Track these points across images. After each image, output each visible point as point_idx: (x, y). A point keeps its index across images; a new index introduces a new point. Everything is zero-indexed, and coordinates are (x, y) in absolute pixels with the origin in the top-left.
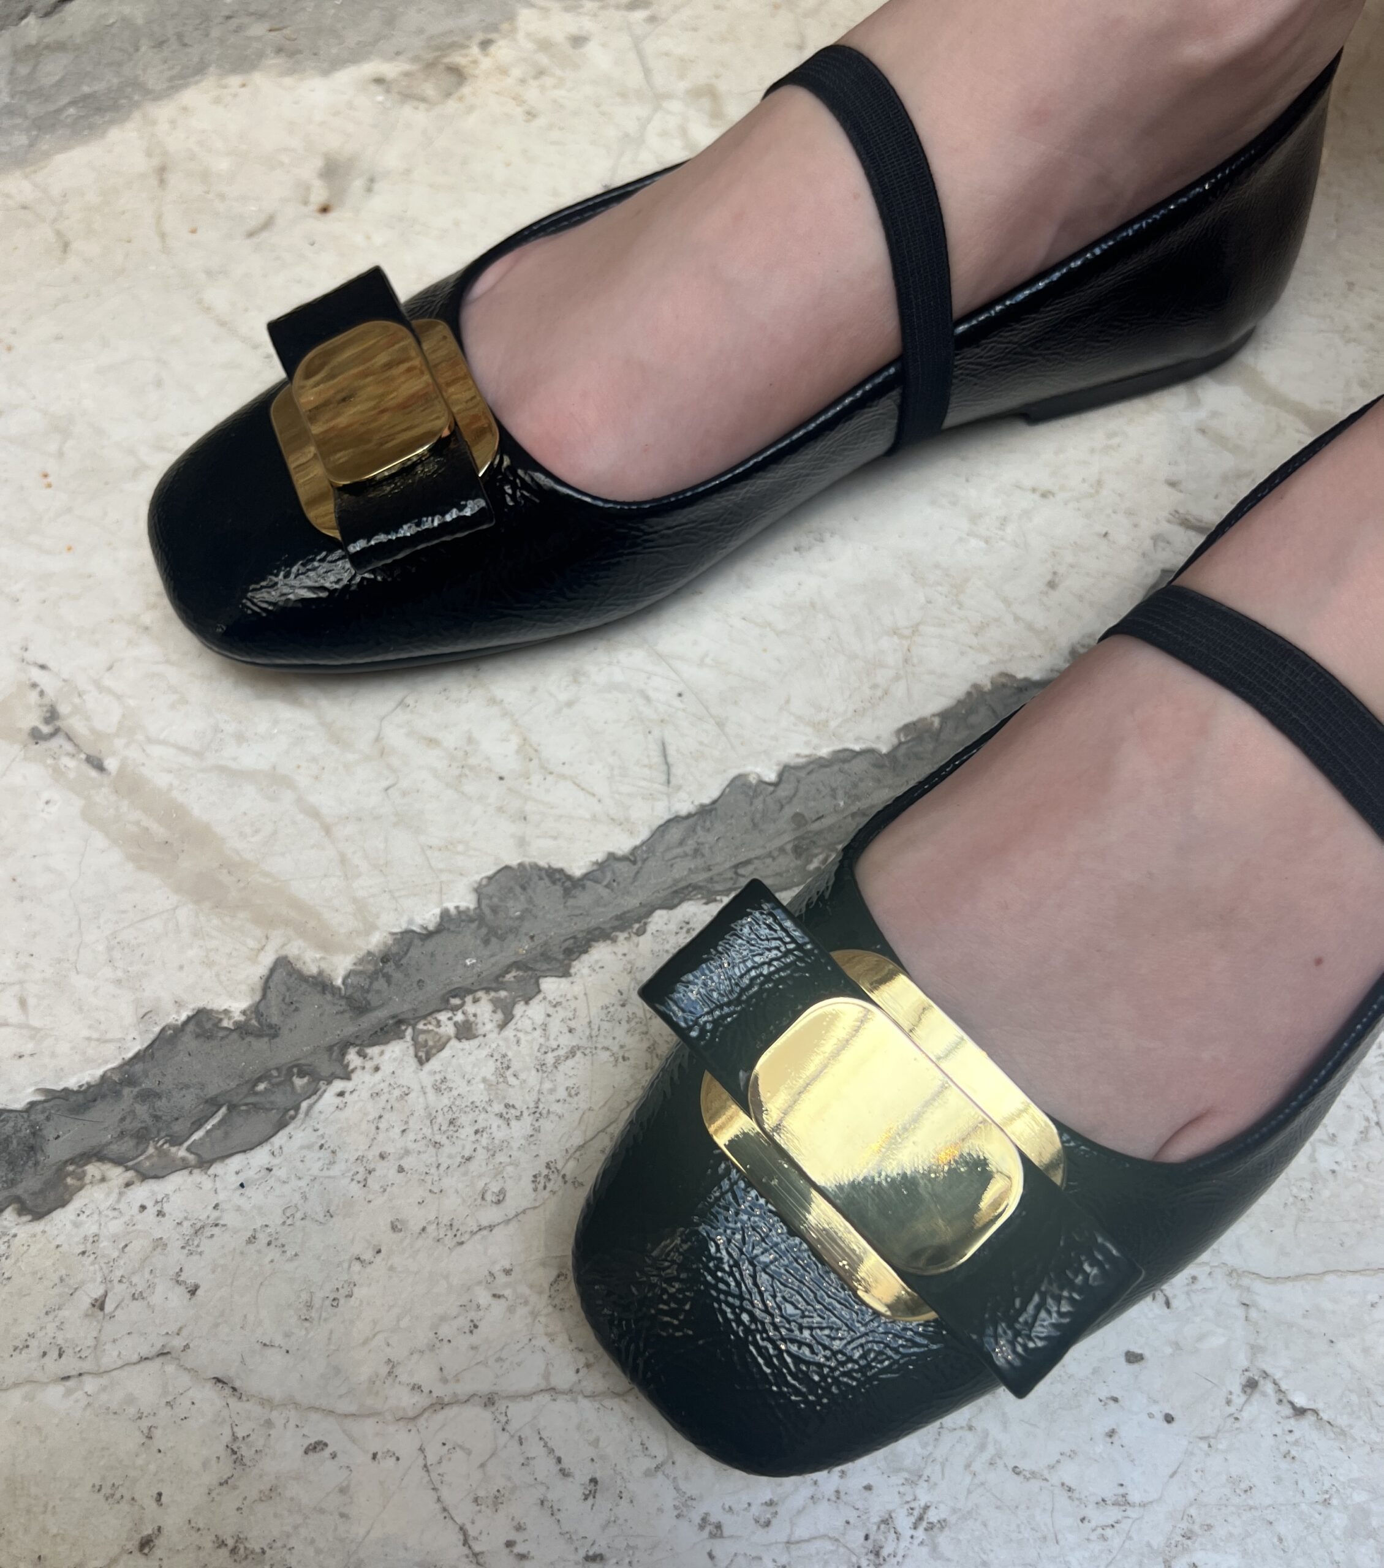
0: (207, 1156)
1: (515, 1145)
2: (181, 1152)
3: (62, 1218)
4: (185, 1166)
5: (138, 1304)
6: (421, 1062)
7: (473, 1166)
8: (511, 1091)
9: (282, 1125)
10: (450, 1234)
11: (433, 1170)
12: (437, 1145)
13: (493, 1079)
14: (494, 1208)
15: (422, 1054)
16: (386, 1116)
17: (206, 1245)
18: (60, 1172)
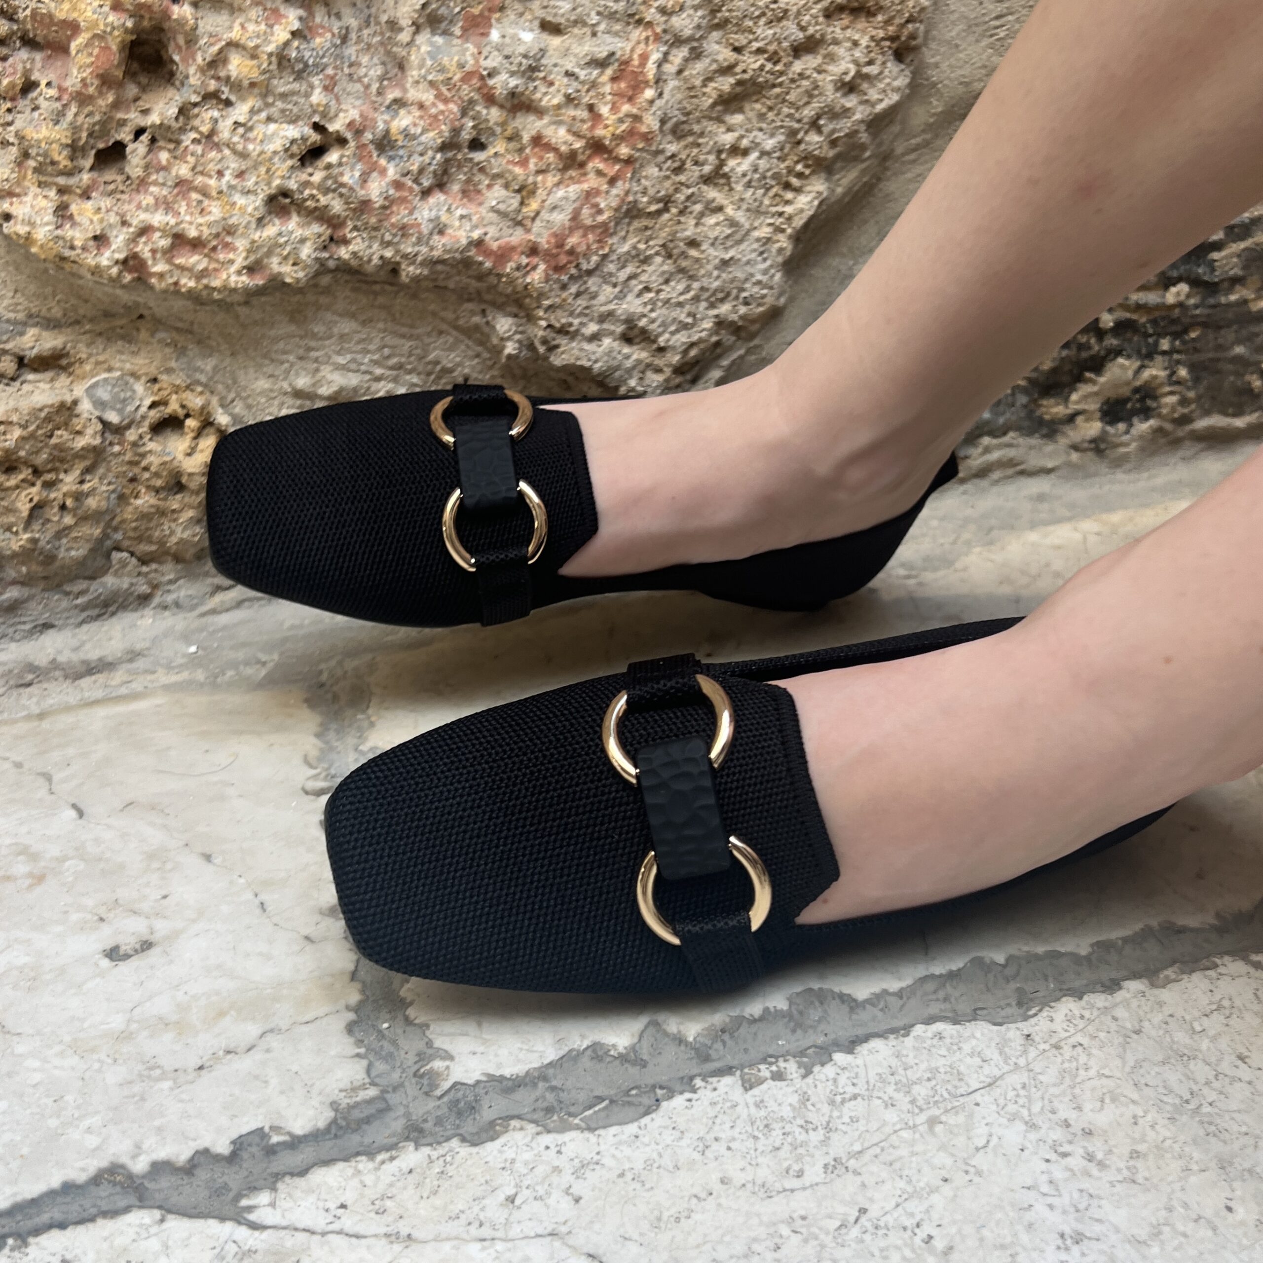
0: (593, 1125)
1: (811, 1145)
2: (577, 1121)
3: (491, 1147)
4: (577, 1128)
5: (538, 1203)
6: (746, 1089)
7: (781, 1154)
8: (810, 1114)
9: (647, 1113)
10: (762, 1190)
11: (752, 1152)
12: (756, 1138)
13: (796, 1104)
14: (796, 1179)
15: (747, 1085)
16: (721, 1116)
17: (588, 1174)
18: (492, 1124)
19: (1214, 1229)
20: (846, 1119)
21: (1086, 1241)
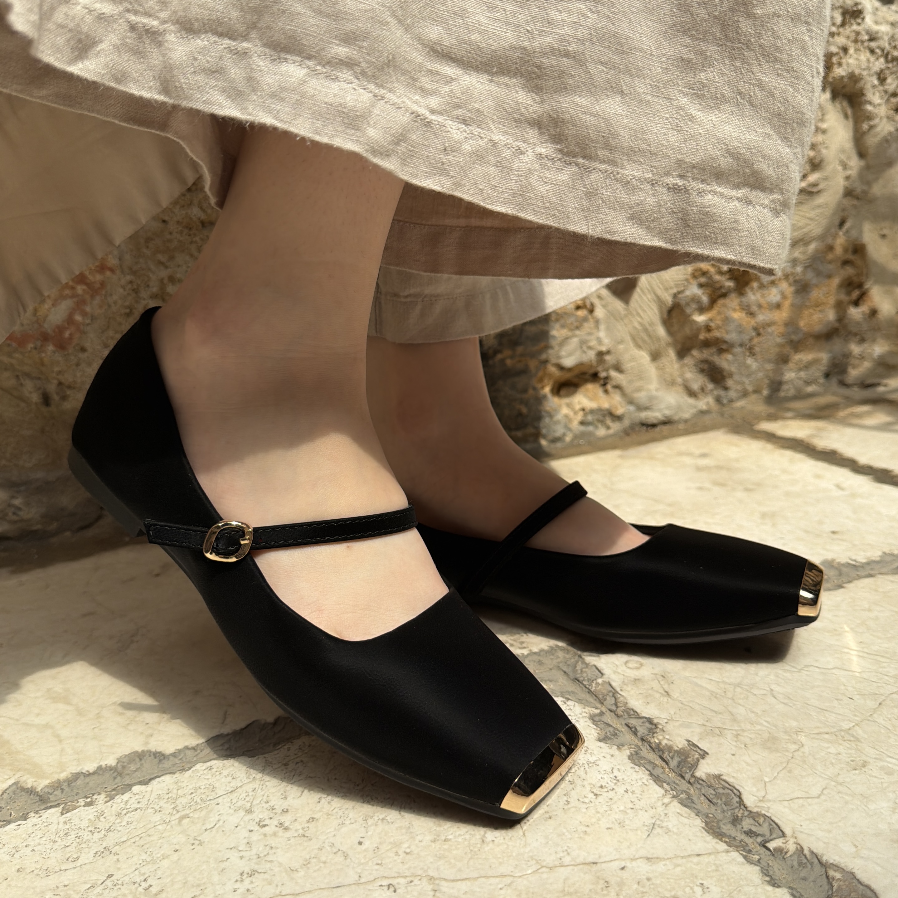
1: (92, 841)
6: (62, 814)
7: (68, 849)
8: (100, 823)
10: (45, 872)
11: (48, 851)
12: (55, 842)
13: (93, 819)
14: (71, 863)
15: (65, 812)
16: (36, 832)
19: (346, 856)
20: (124, 823)
21: (256, 874)
